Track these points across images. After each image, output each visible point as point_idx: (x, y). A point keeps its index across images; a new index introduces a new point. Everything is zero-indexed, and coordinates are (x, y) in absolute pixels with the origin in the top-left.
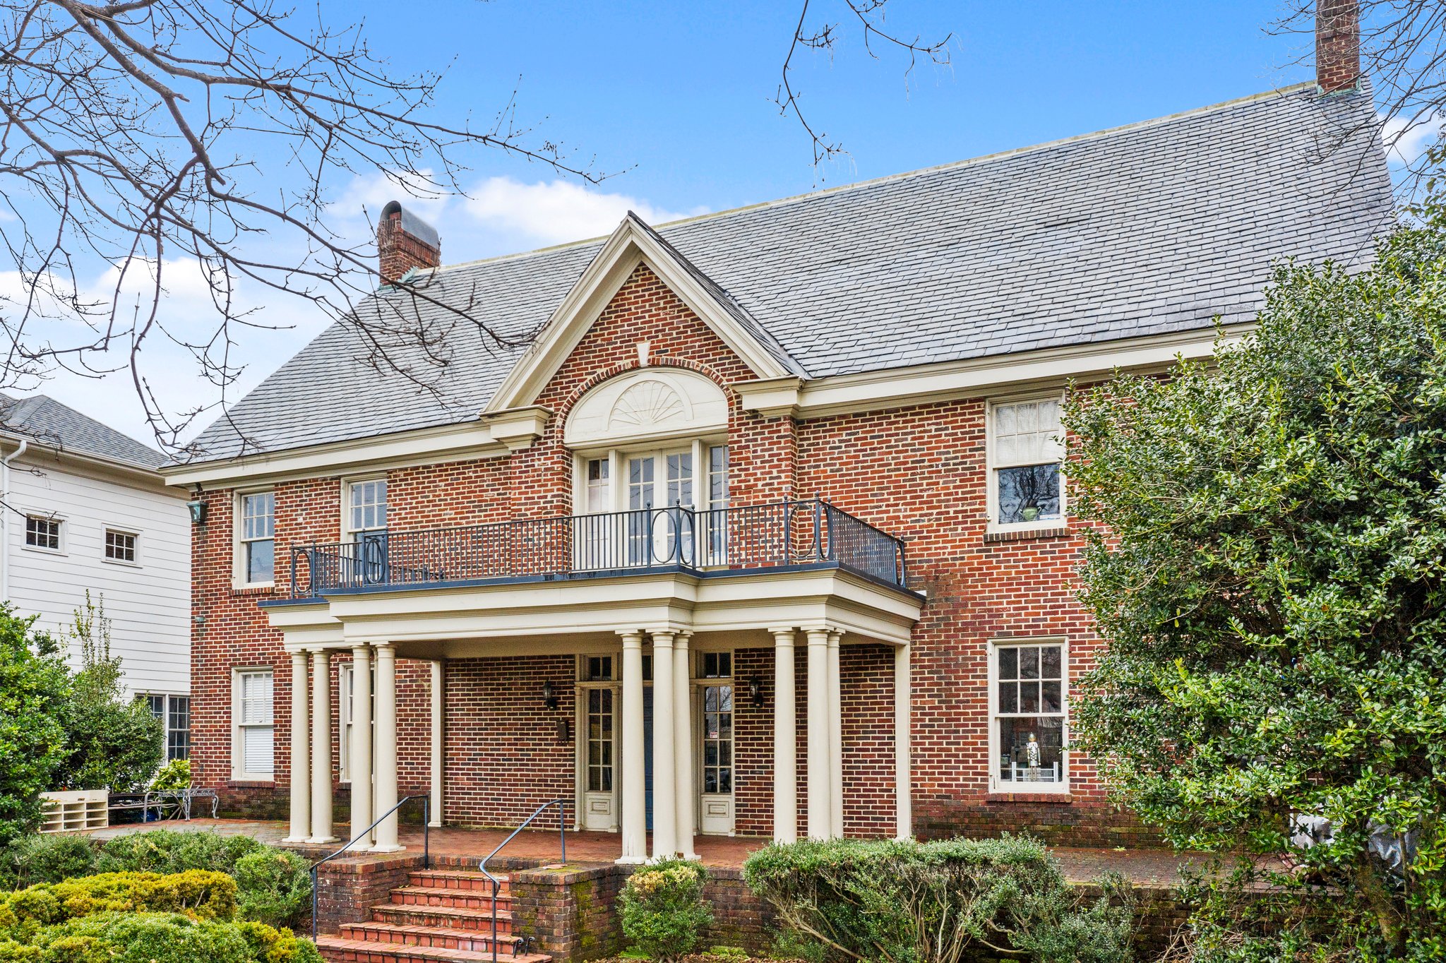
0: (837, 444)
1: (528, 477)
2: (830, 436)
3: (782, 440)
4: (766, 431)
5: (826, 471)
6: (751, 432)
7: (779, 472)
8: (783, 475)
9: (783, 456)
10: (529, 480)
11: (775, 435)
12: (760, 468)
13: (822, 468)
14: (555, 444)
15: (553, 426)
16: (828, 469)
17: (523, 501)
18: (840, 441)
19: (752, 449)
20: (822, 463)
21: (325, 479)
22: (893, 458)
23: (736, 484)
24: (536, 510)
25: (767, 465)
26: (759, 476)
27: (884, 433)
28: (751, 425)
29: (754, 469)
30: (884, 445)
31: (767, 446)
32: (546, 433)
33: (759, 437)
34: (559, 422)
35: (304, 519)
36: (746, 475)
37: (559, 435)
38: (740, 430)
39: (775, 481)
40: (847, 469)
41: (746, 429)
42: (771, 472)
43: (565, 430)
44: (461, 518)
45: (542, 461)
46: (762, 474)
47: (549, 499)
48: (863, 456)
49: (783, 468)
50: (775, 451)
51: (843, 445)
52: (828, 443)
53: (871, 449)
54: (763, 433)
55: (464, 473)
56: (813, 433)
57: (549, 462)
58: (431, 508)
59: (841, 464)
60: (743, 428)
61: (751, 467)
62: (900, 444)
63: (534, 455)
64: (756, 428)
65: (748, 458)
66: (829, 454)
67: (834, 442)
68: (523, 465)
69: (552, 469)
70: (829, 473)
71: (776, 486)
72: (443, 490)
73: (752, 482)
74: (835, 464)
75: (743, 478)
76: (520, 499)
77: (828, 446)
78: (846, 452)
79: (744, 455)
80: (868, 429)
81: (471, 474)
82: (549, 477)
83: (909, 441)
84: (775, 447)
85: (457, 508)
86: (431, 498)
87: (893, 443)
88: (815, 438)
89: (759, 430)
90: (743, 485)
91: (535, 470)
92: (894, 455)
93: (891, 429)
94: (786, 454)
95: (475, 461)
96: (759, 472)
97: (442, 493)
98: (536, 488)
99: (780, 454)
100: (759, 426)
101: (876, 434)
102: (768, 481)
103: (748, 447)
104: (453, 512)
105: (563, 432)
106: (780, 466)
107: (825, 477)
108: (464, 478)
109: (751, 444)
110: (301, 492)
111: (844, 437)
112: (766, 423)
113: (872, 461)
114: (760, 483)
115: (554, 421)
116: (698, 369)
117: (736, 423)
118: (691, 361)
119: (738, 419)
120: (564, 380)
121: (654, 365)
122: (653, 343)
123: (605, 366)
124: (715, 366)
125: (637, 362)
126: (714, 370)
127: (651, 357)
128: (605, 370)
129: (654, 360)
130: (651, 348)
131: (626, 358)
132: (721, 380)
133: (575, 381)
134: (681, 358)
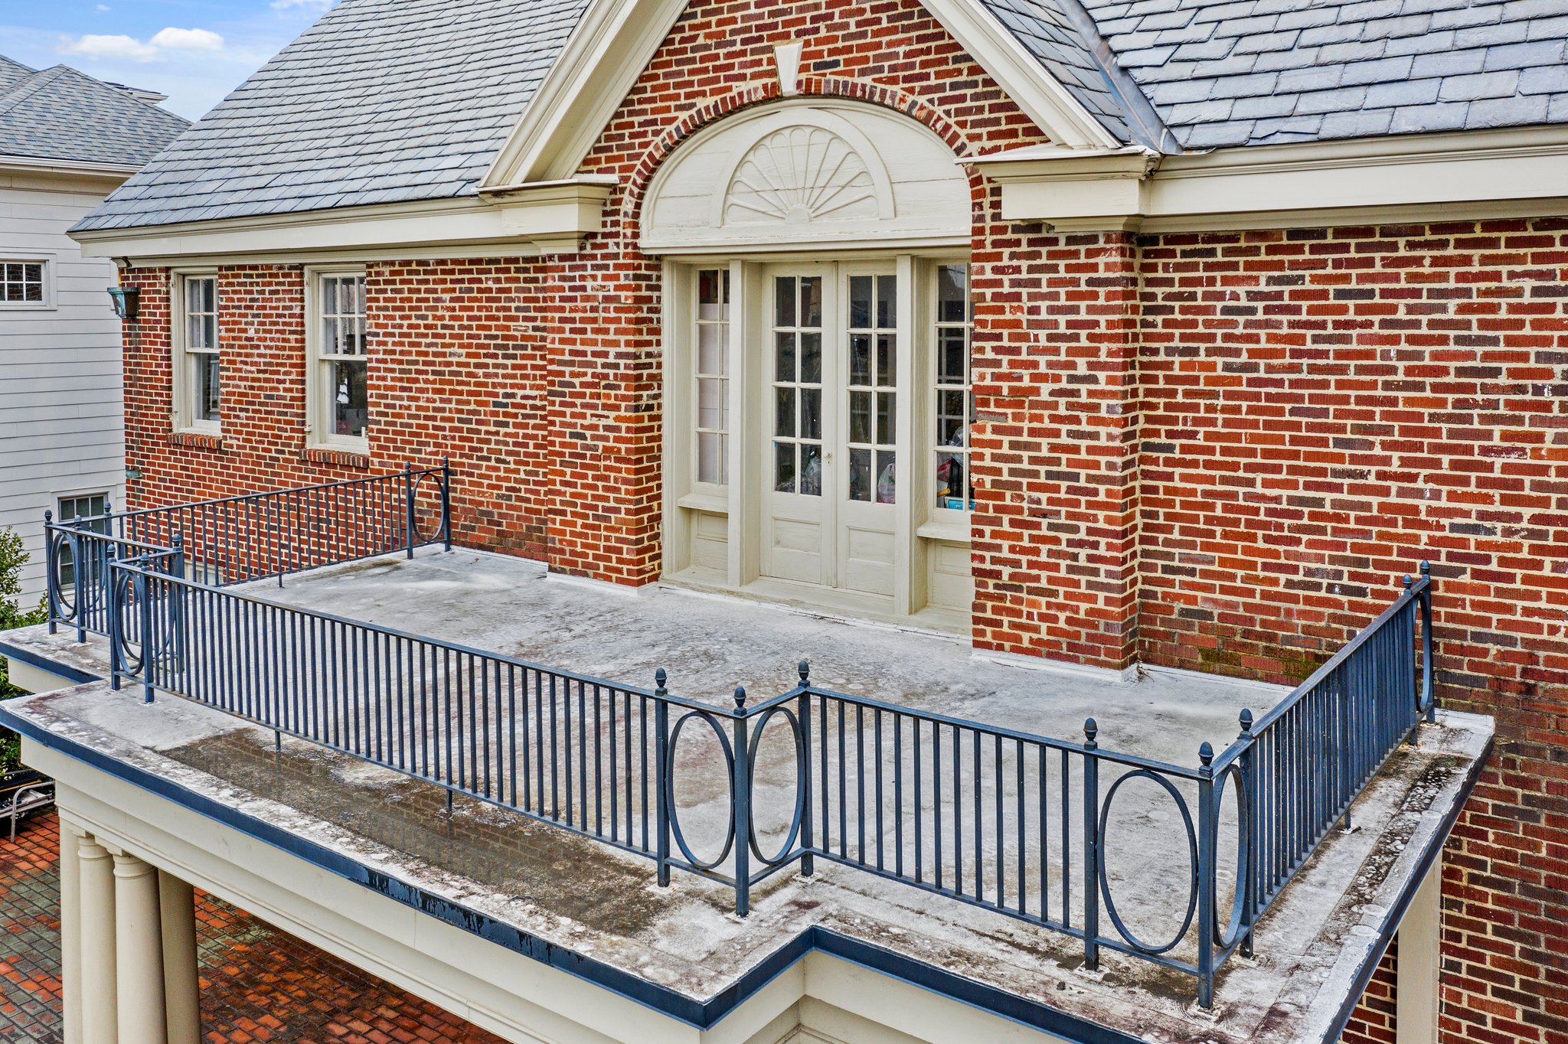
0: (1244, 302)
1: (575, 310)
2: (1226, 281)
3: (1102, 291)
4: (1062, 264)
5: (1212, 367)
6: (1024, 264)
7: (1091, 366)
8: (1102, 375)
9: (1102, 329)
10: (578, 315)
11: (1084, 277)
12: (1045, 351)
13: (1202, 357)
14: (622, 250)
15: (616, 212)
16: (1220, 361)
17: (567, 357)
18: (1253, 296)
19: (1026, 304)
20: (1203, 346)
21: (281, 267)
22: (1402, 355)
23: (988, 382)
24: (588, 379)
25: (1063, 346)
26: (1043, 369)
27: (1377, 287)
28: (1024, 248)
29: (1032, 351)
30: (1376, 319)
31: (1063, 301)
32: (604, 224)
33: (1044, 277)
34: (628, 205)
35: (256, 331)
36: (1012, 364)
37: (629, 232)
38: (998, 257)
39: (1084, 388)
40: (1270, 369)
41: (1013, 256)
42: (1072, 365)
43: (642, 220)
44: (477, 366)
45: (600, 282)
46: (1050, 365)
47: (611, 360)
48: (1316, 339)
49: (1103, 358)
50: (1083, 316)
51: (1260, 305)
52: (1220, 296)
53: (1337, 325)
54: (1054, 269)
55: (480, 281)
56: (1178, 268)
57: (611, 284)
58: (429, 340)
59: (1252, 353)
60: (1006, 252)
61: (1024, 346)
62: (1424, 319)
63: (584, 268)
64: (1038, 255)
65: (1017, 324)
66: (1222, 324)
67: (1235, 296)
68: (567, 285)
69: (616, 299)
70: (1219, 372)
71: (1084, 399)
72: (449, 309)
73: (1026, 383)
74: (1237, 353)
75: (1005, 369)
76: (562, 352)
77: (1219, 305)
78: (1267, 324)
79: (1008, 316)
80: (1329, 270)
81: (490, 284)
82: (612, 315)
83: (1451, 315)
84: (1083, 305)
85: (470, 346)
86: (430, 321)
87: (1401, 315)
88: (1184, 282)
89: (1044, 261)
90: (1005, 386)
91: (587, 299)
92: (1404, 346)
93: (1396, 278)
94: (1110, 324)
95: (496, 261)
96: (1042, 360)
97: (447, 314)
98: (589, 335)
99: (1096, 324)
100: (1044, 250)
101: (1353, 285)
102: (1064, 384)
103: (1017, 297)
105: (636, 225)
106: (1095, 352)
107: (1209, 381)
108: (480, 290)
109: (1024, 291)
110: (251, 284)
111: (1262, 287)
112: (1062, 246)
113: (1339, 355)
114: (1046, 388)
115: (618, 202)
116: (904, 107)
117: (989, 238)
118: (889, 88)
119: (994, 230)
120: (637, 119)
121: (807, 94)
122: (807, 44)
123: (713, 92)
124: (943, 101)
125: (776, 86)
126: (939, 110)
127: (804, 76)
128: (710, 101)
129: (809, 81)
130: (805, 56)
131: (754, 76)
132: (956, 136)
133: (654, 122)
134: (867, 80)
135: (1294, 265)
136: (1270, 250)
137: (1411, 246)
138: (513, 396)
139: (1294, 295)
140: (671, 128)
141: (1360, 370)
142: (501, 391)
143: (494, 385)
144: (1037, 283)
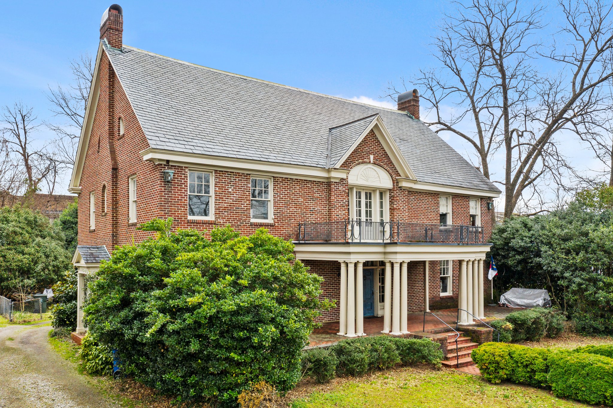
1: (337, 192)
2: (411, 197)
3: (406, 196)
6: (399, 192)
7: (405, 205)
9: (406, 201)
11: (404, 194)
17: (335, 201)
19: (399, 197)
21: (243, 174)
23: (395, 207)
25: (403, 202)
27: (421, 198)
28: (399, 190)
30: (422, 202)
31: (402, 197)
33: (401, 194)
35: (232, 190)
36: (398, 205)
37: (347, 179)
44: (306, 202)
46: (401, 205)
48: (418, 204)
55: (307, 185)
57: (344, 188)
58: (293, 196)
61: (399, 202)
68: (336, 187)
69: (345, 191)
85: (304, 198)
86: (293, 192)
95: (311, 181)
97: (298, 191)
108: (306, 187)
110: (231, 177)
112: (402, 190)
116: (385, 168)
117: (395, 188)
118: (384, 165)
121: (374, 164)
122: (374, 156)
123: (362, 160)
124: (390, 169)
125: (370, 161)
127: (374, 161)
130: (374, 158)
131: (367, 159)
132: (392, 174)
134: (381, 163)
137: (423, 194)
138: (315, 209)
139: (416, 199)
140: (355, 163)
142: (312, 208)
143: (310, 207)
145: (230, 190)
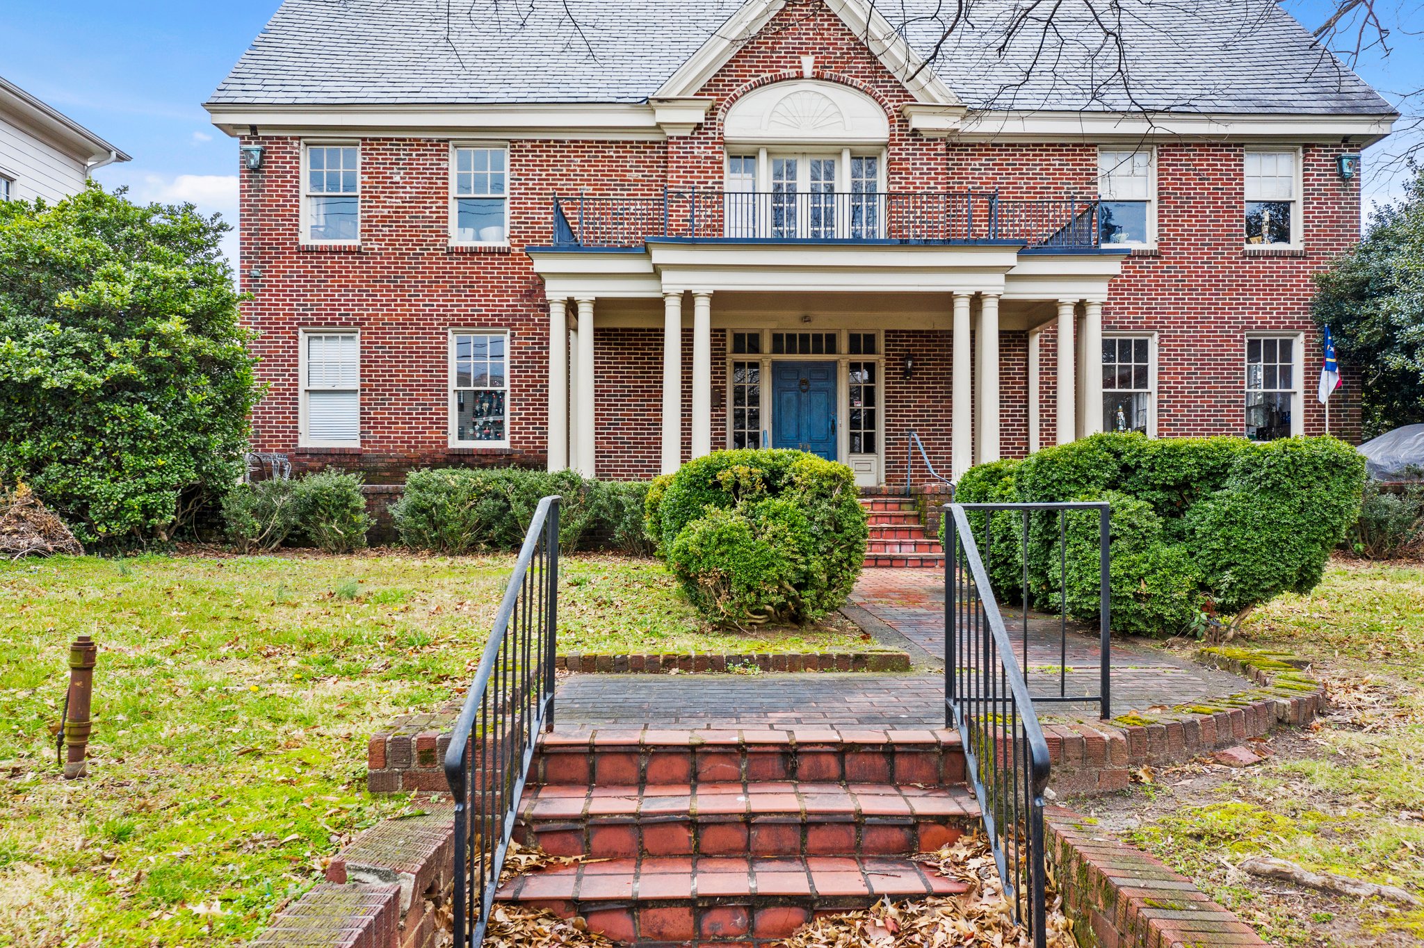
0: (978, 167)
1: (687, 162)
2: (972, 160)
3: (939, 158)
4: (925, 148)
6: (911, 147)
7: (935, 183)
8: (939, 187)
9: (939, 171)
10: (688, 165)
11: (933, 153)
12: (919, 178)
13: (965, 185)
14: (717, 136)
15: (715, 119)
16: (971, 186)
17: (681, 184)
18: (980, 165)
19: (911, 162)
22: (1025, 183)
25: (925, 177)
27: (1018, 162)
28: (911, 142)
29: (914, 178)
30: (1017, 172)
31: (925, 161)
32: (707, 123)
33: (918, 152)
34: (720, 115)
35: (401, 178)
36: (906, 183)
37: (720, 128)
38: (901, 145)
41: (906, 144)
42: (929, 183)
43: (726, 124)
44: (601, 195)
45: (702, 150)
46: (920, 183)
48: (1000, 179)
50: (932, 166)
51: (983, 167)
52: (970, 165)
53: (1006, 174)
54: (922, 150)
55: (604, 152)
56: (956, 155)
57: (710, 151)
59: (981, 183)
60: (904, 143)
61: (910, 177)
62: (1031, 172)
63: (693, 143)
64: (916, 144)
65: (908, 169)
66: (971, 174)
67: (975, 165)
68: (681, 151)
72: (579, 166)
75: (903, 185)
76: (679, 182)
78: (985, 174)
79: (904, 166)
80: (1004, 157)
81: (612, 154)
82: (709, 165)
83: (1037, 171)
84: (932, 162)
85: (596, 185)
86: (564, 172)
87: (1024, 171)
88: (958, 160)
89: (918, 147)
91: (695, 157)
92: (1025, 181)
93: (1023, 160)
94: (942, 169)
95: (617, 142)
96: (918, 182)
97: (578, 169)
98: (696, 174)
99: (937, 169)
100: (918, 143)
101: (1011, 162)
103: (908, 159)
104: (592, 188)
105: (723, 126)
106: (937, 179)
108: (603, 157)
109: (911, 157)
110: (399, 150)
111: (984, 162)
112: (925, 142)
113: (1007, 183)
115: (716, 114)
116: (861, 87)
117: (897, 138)
118: (855, 79)
119: (899, 135)
120: (727, 79)
121: (817, 78)
122: (817, 58)
123: (769, 71)
124: (878, 87)
125: (802, 72)
126: (877, 90)
127: (816, 70)
128: (769, 75)
129: (818, 73)
130: (816, 62)
131: (791, 67)
132: (883, 100)
133: (738, 81)
134: (846, 75)
135: (993, 155)
136: (986, 150)
137: (1027, 150)
138: (628, 209)
139: (994, 165)
140: (747, 84)
141: (1013, 188)
142: (619, 207)
143: (614, 204)
144: (915, 154)
145: (397, 178)
